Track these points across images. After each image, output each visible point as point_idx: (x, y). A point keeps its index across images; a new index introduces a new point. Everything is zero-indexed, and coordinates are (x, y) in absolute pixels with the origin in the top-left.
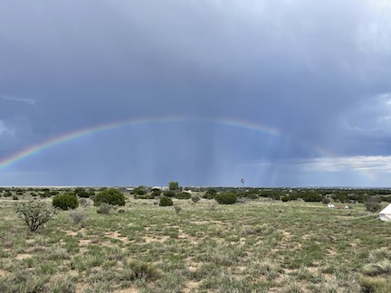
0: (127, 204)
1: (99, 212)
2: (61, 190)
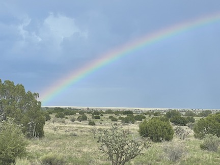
1: (203, 147)
2: (148, 113)
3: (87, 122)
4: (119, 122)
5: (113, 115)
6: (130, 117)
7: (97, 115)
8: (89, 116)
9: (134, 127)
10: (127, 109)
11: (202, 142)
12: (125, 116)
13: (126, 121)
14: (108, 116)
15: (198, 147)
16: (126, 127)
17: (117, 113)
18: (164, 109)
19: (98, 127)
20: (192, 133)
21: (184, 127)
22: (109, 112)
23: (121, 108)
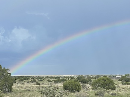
0: (117, 89)
1: (96, 94)
2: (67, 78)
3: (36, 83)
4: (53, 83)
5: (49, 79)
6: (58, 80)
7: (41, 79)
8: (37, 80)
9: (60, 85)
10: (57, 75)
11: (96, 92)
12: (55, 80)
13: (56, 82)
14: (46, 79)
15: (94, 95)
16: (56, 85)
17: (52, 78)
18: (76, 75)
19: (41, 86)
20: (91, 87)
21: (86, 84)
22: (47, 77)
23: (53, 75)
